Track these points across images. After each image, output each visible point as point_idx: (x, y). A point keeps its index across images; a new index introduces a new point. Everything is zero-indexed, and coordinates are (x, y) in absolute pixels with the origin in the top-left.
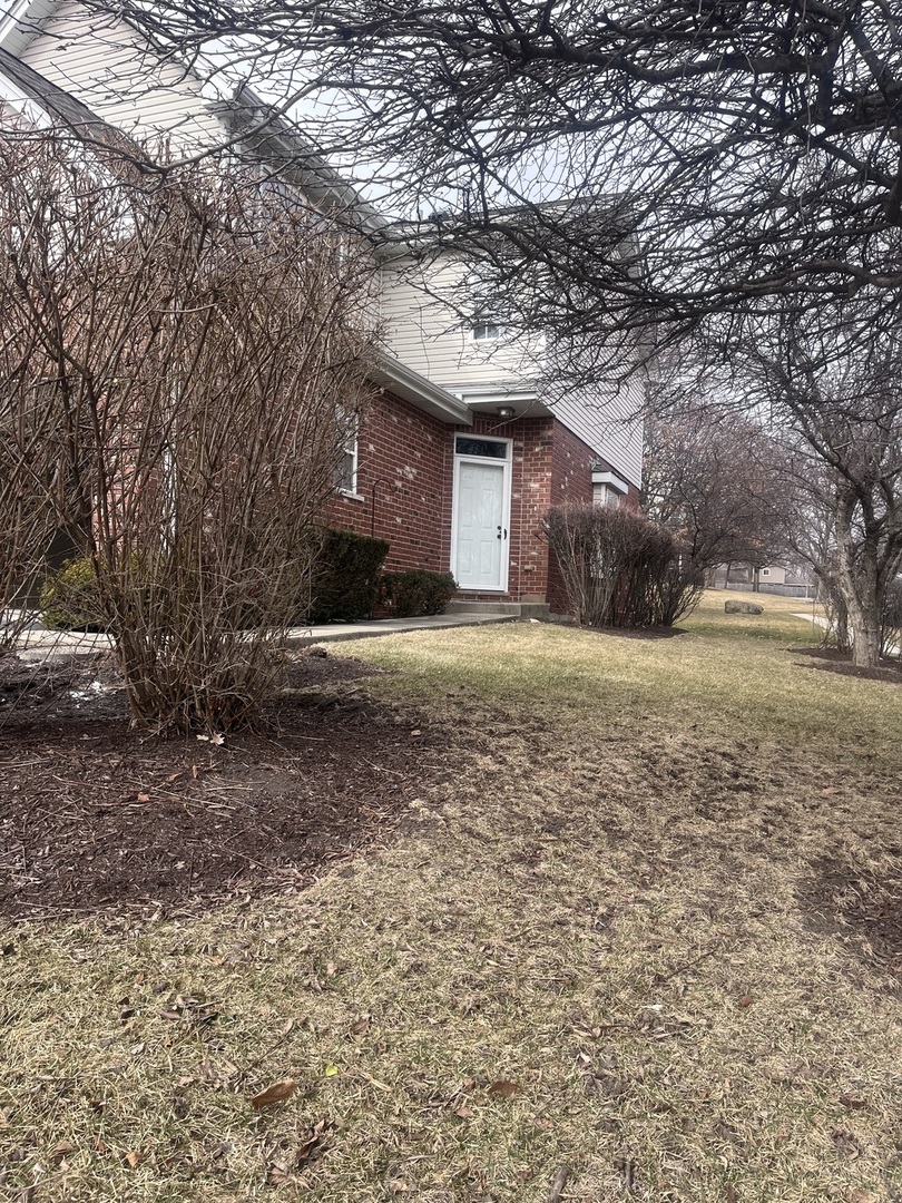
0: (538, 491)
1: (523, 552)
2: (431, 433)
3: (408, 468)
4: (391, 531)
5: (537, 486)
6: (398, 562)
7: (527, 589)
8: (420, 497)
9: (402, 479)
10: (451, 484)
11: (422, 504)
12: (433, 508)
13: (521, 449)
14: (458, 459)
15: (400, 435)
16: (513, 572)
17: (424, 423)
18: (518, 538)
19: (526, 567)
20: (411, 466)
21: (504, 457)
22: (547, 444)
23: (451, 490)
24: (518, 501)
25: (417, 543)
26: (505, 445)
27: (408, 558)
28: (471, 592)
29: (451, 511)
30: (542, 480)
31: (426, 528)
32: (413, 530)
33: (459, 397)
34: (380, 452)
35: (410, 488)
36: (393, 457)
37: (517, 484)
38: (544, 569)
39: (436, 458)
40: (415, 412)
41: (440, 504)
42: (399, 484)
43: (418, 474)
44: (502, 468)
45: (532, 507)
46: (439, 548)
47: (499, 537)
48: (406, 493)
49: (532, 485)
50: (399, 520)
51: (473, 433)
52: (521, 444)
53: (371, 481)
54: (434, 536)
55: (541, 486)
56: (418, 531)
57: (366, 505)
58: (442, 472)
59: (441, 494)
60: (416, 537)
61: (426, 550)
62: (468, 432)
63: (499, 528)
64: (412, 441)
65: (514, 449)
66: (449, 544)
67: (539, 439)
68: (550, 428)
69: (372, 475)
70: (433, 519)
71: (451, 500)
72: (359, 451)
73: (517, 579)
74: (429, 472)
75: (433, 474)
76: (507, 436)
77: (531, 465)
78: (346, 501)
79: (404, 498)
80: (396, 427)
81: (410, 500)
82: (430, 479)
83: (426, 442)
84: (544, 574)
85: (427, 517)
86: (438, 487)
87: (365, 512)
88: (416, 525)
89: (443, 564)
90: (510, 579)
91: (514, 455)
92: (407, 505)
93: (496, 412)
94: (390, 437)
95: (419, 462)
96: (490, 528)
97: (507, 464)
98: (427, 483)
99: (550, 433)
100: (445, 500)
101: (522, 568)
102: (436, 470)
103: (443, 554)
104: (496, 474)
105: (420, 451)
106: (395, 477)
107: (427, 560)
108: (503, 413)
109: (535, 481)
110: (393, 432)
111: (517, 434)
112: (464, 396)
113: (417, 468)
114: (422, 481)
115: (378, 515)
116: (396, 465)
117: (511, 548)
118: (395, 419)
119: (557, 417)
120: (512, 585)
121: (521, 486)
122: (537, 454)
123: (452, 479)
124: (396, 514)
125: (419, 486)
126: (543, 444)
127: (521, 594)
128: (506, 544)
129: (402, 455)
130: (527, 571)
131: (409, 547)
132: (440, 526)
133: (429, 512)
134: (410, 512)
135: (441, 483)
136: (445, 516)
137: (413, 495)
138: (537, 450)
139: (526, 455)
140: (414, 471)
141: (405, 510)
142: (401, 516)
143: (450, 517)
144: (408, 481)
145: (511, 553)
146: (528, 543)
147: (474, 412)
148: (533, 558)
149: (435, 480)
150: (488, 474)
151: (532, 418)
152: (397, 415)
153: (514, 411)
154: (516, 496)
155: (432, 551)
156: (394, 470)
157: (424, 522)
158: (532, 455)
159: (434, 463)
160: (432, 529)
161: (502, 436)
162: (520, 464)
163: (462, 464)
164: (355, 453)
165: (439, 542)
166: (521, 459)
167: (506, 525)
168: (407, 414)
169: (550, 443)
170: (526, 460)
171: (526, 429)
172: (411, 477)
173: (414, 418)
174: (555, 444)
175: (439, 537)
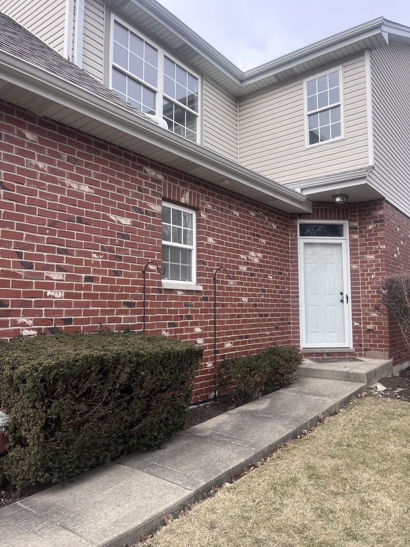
0: (374, 261)
1: (364, 314)
2: (275, 222)
3: (252, 254)
4: (236, 311)
5: (372, 257)
6: (246, 337)
7: (371, 346)
8: (266, 276)
9: (246, 264)
10: (297, 262)
11: (269, 281)
12: (280, 283)
13: (356, 228)
14: (302, 241)
15: (242, 227)
16: (356, 331)
17: (267, 215)
18: (359, 302)
19: (369, 327)
20: (256, 251)
21: (342, 236)
22: (379, 221)
23: (297, 266)
24: (357, 271)
25: (266, 315)
26: (342, 226)
27: (258, 331)
28: (319, 351)
29: (297, 284)
30: (377, 252)
31: (275, 301)
32: (261, 305)
33: (298, 190)
34: (221, 243)
35: (256, 270)
36: (237, 246)
37: (354, 257)
38: (384, 328)
39: (281, 242)
40: (258, 206)
41: (288, 279)
42: (243, 268)
43: (264, 257)
44: (340, 245)
45: (370, 275)
46: (289, 315)
47: (342, 301)
48: (252, 275)
49: (368, 257)
50: (245, 300)
51: (313, 218)
52: (356, 224)
53: (211, 270)
54: (283, 306)
55: (377, 257)
56: (267, 305)
57: (206, 293)
58: (287, 252)
59: (288, 270)
60: (265, 310)
61: (276, 320)
62: (309, 218)
63: (342, 294)
64: (255, 230)
65: (350, 228)
66: (298, 311)
67: (371, 218)
68: (381, 208)
69: (211, 264)
70: (281, 292)
71: (297, 275)
72: (198, 245)
73: (360, 337)
74: (274, 254)
75: (279, 255)
76: (343, 219)
77: (366, 240)
78: (179, 293)
79: (249, 279)
80: (237, 220)
81: (256, 280)
82: (276, 259)
83: (270, 230)
84: (385, 332)
85: (275, 291)
86: (285, 265)
87: (205, 299)
88: (263, 300)
89: (294, 328)
90: (354, 337)
91: (350, 233)
92: (254, 285)
93: (332, 200)
94: (232, 229)
95: (265, 247)
96: (334, 294)
97: (344, 241)
98: (274, 263)
99: (381, 212)
100: (293, 275)
101: (364, 327)
102: (281, 251)
103: (293, 319)
104: (335, 250)
105: (264, 238)
106: (240, 263)
107: (277, 328)
108: (338, 200)
109: (371, 253)
110: (235, 224)
111: (352, 216)
112: (302, 190)
113: (262, 252)
114: (268, 262)
115: (220, 299)
116: (240, 252)
117: (353, 310)
118: (237, 213)
119: (387, 198)
120: (357, 343)
121: (358, 258)
122: (371, 231)
123: (297, 257)
124: (242, 295)
125: (265, 267)
126: (375, 222)
127: (365, 350)
128: (348, 307)
129: (245, 243)
130: (369, 331)
131: (258, 321)
132: (289, 297)
133: (277, 287)
134: (257, 290)
135: (288, 261)
136: (293, 288)
137: (259, 275)
138: (370, 227)
139: (361, 232)
140: (260, 255)
141: (251, 290)
142: (247, 295)
143: (297, 288)
144: (253, 265)
145: (353, 315)
146: (368, 306)
147: (313, 202)
148: (374, 318)
149: (282, 260)
150: (328, 250)
151: (364, 202)
152: (238, 210)
153: (347, 197)
154: (354, 267)
155: (282, 319)
156: (238, 257)
157: (272, 296)
158: (366, 232)
159: (279, 246)
160: (280, 301)
161: (339, 219)
162: (356, 240)
163: (306, 244)
164: (194, 247)
165: (289, 310)
166: (356, 236)
167: (348, 291)
168: (250, 209)
169: (382, 221)
170: (360, 237)
171: (359, 211)
172: (256, 261)
173: (257, 211)
174: (386, 221)
175: (289, 306)
